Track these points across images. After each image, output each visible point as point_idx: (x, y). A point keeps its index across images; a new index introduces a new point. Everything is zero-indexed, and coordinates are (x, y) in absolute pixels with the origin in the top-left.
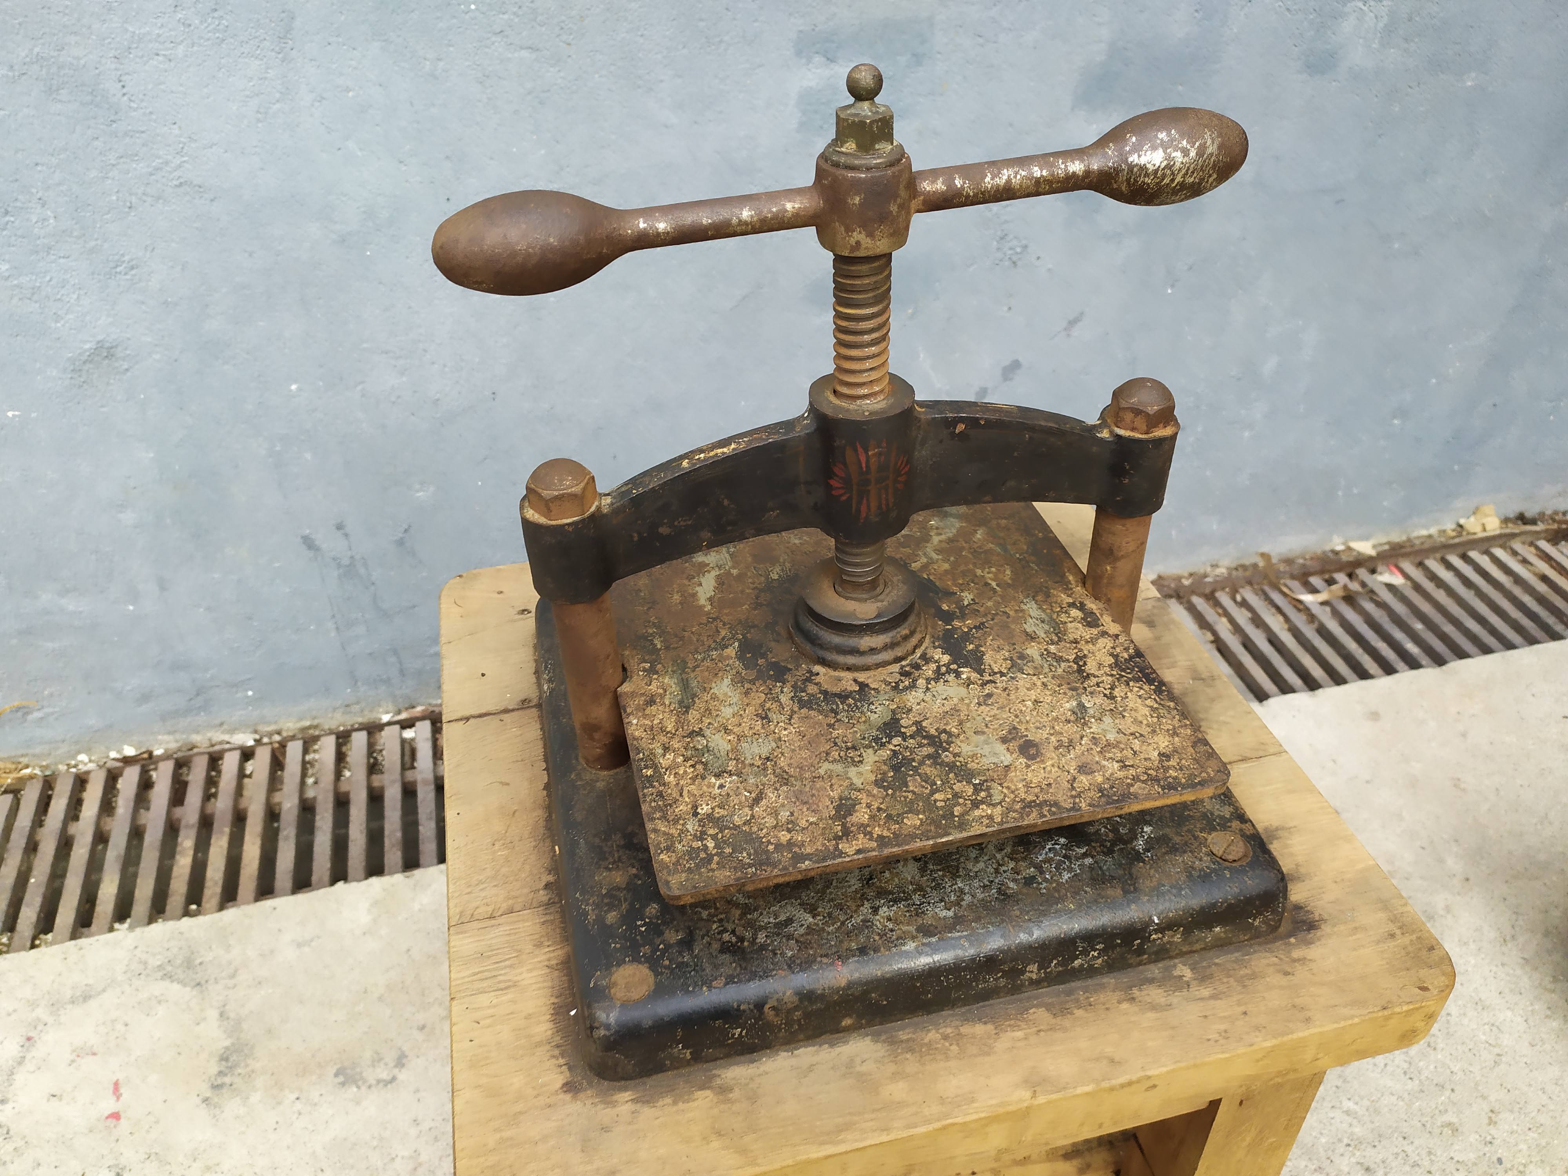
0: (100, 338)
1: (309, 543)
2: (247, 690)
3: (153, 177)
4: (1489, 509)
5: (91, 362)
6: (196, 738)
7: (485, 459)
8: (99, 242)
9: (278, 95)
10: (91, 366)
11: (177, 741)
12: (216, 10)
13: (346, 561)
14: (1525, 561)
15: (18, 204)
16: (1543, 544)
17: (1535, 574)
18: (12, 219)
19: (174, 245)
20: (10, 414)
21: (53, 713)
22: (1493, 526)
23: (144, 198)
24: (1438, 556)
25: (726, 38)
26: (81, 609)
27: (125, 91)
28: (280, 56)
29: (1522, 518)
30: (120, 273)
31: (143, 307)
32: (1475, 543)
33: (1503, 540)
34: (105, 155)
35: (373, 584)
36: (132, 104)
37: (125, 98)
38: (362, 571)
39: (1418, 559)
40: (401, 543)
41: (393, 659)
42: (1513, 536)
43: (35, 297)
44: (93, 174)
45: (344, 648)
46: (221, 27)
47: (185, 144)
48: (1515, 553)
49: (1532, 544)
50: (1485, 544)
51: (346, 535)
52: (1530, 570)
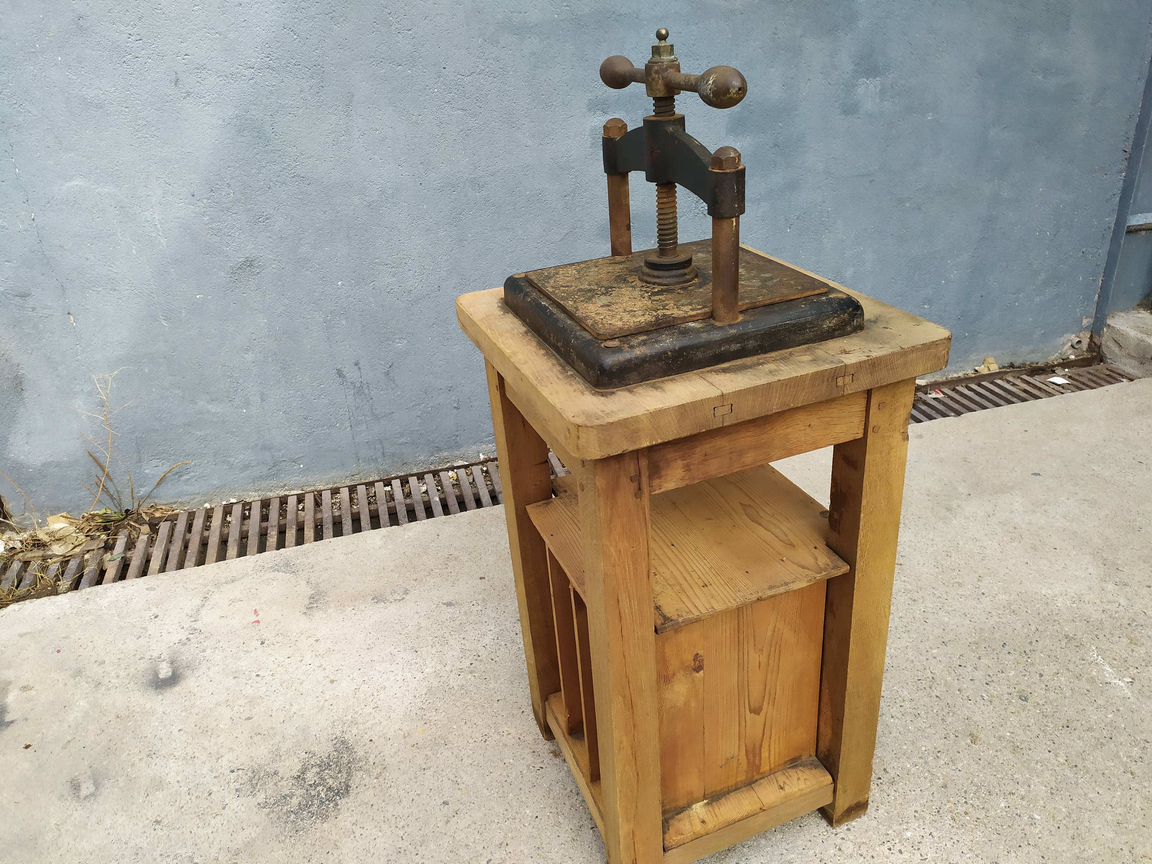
0: (247, 256)
1: (340, 373)
2: (300, 464)
3: (282, 173)
4: (991, 360)
5: (241, 269)
6: (270, 494)
7: (434, 324)
8: (252, 205)
9: (344, 132)
10: (241, 271)
11: (259, 496)
12: (319, 93)
13: (358, 385)
14: (1014, 385)
15: (218, 186)
16: (1025, 377)
17: (1020, 390)
18: (214, 194)
19: (288, 207)
20: (198, 297)
21: (195, 476)
22: (994, 368)
23: (276, 183)
24: (964, 385)
25: (554, 103)
26: (218, 411)
27: (273, 131)
28: (346, 114)
29: (1012, 366)
30: (261, 222)
31: (270, 239)
32: (984, 377)
33: (1000, 375)
34: (260, 162)
35: (372, 398)
36: (276, 137)
37: (273, 134)
38: (366, 391)
39: (952, 387)
40: (387, 374)
41: (379, 446)
42: (1006, 373)
43: (219, 234)
44: (254, 171)
45: (353, 439)
46: (321, 100)
47: (298, 156)
48: (1008, 382)
49: (1018, 378)
50: (991, 377)
51: (359, 368)
52: (1017, 388)
